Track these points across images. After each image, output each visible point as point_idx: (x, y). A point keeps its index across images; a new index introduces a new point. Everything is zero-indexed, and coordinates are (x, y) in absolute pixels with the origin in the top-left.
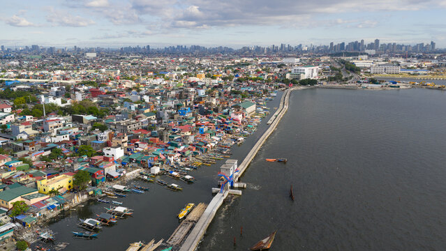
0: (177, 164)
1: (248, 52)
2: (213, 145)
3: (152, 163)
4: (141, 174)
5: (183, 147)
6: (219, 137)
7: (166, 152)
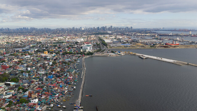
0: (57, 101)
1: (58, 31)
2: (67, 91)
3: (50, 103)
4: (47, 107)
5: (57, 95)
6: (67, 87)
7: (52, 98)
